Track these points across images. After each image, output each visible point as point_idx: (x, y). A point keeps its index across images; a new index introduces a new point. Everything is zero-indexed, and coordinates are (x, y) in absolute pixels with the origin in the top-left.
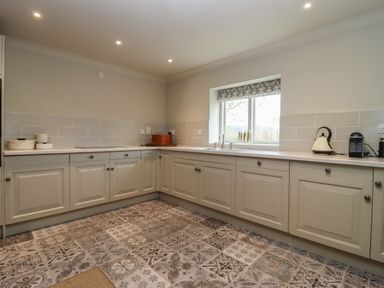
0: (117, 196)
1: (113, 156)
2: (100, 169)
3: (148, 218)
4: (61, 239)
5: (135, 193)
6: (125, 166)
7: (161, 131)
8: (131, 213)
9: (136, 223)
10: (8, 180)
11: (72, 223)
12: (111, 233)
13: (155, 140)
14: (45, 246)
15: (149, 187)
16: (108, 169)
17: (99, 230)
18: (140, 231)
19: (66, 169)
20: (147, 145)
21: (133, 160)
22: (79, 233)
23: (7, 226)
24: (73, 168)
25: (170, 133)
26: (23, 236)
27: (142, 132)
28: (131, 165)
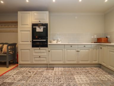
0: (81, 62)
1: (79, 46)
2: (74, 51)
3: (94, 76)
4: (60, 73)
5: (89, 62)
6: (84, 51)
7: (102, 36)
8: (86, 71)
9: (88, 77)
10: (49, 51)
11: (65, 68)
12: (76, 78)
13: (99, 40)
14: (55, 74)
15: (95, 61)
16: (77, 51)
17: (72, 75)
18: (89, 82)
19: (64, 50)
20: (95, 43)
21: (87, 48)
22: (66, 73)
23: (49, 64)
24: (65, 50)
25: (107, 37)
26: (52, 68)
27: (93, 37)
28: (87, 51)
